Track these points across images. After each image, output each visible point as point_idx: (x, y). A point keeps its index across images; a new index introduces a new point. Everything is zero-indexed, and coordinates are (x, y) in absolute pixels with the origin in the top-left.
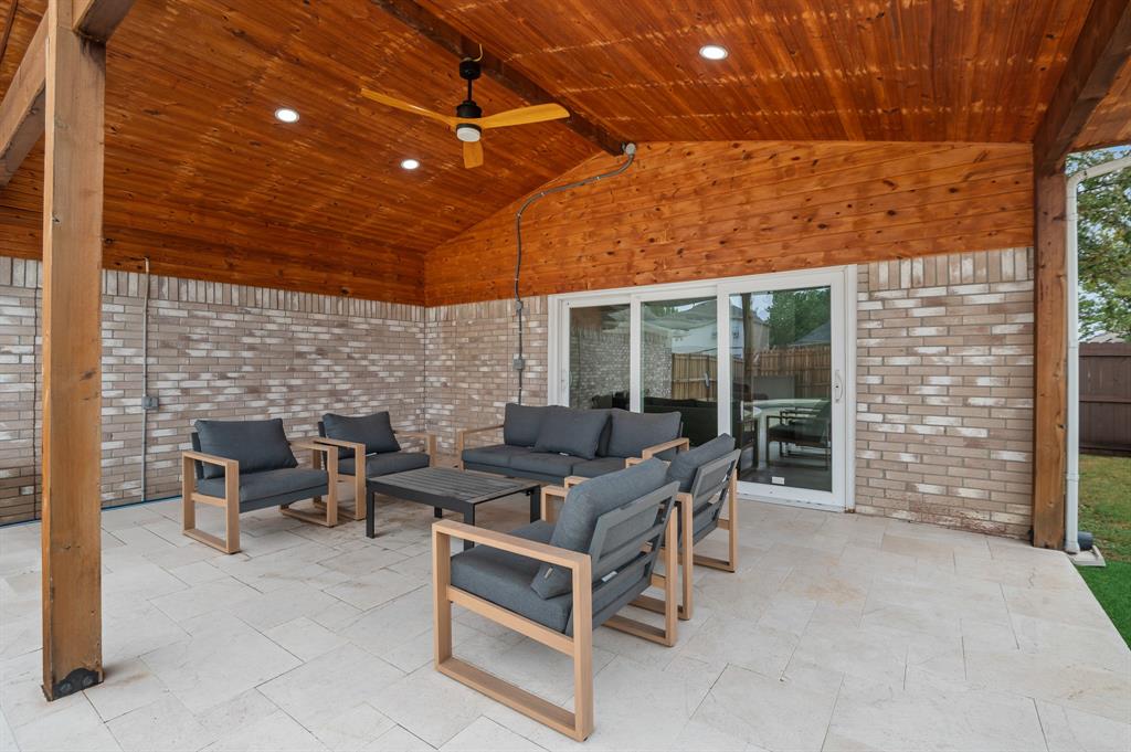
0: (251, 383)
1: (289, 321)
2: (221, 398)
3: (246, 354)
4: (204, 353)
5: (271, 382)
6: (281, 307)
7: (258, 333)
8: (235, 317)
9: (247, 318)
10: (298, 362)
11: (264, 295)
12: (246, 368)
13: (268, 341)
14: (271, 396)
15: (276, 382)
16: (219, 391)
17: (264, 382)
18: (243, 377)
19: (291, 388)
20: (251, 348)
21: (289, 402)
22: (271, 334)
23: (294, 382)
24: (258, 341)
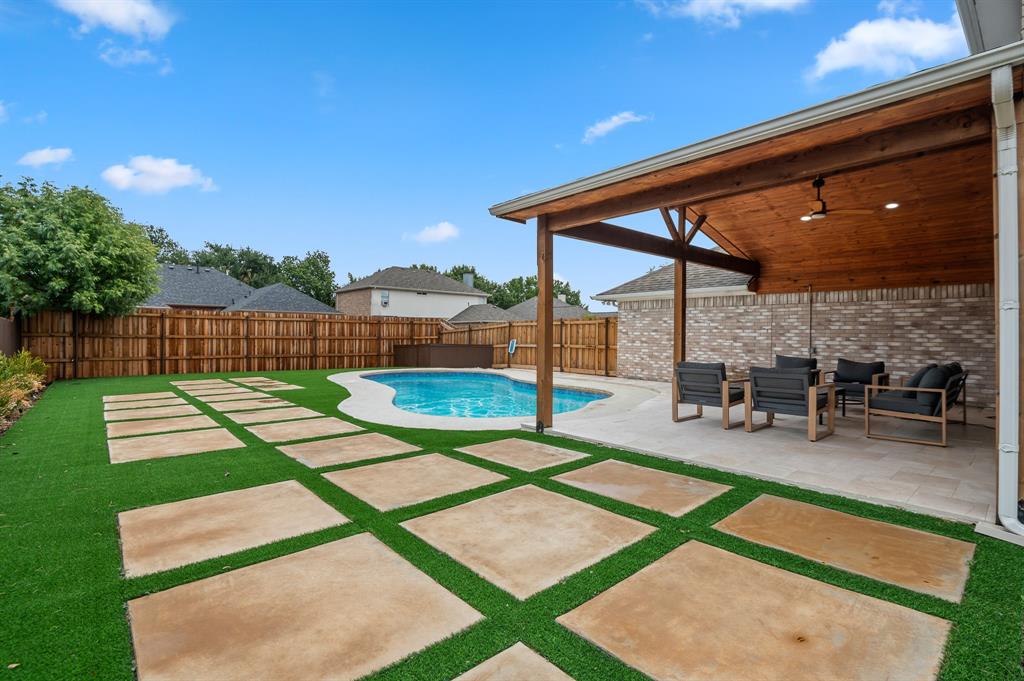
0: (864, 344)
1: (890, 306)
2: (846, 351)
3: (861, 327)
4: (837, 328)
5: (878, 344)
6: (885, 298)
7: (869, 315)
8: (854, 307)
9: (863, 307)
10: (896, 331)
11: (873, 293)
12: (861, 335)
13: (875, 319)
14: (877, 352)
15: (881, 344)
16: (846, 347)
17: (873, 343)
18: (859, 341)
19: (891, 348)
20: (864, 324)
21: (890, 356)
22: (877, 315)
23: (893, 344)
24: (869, 320)
